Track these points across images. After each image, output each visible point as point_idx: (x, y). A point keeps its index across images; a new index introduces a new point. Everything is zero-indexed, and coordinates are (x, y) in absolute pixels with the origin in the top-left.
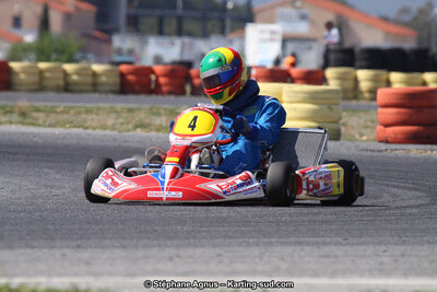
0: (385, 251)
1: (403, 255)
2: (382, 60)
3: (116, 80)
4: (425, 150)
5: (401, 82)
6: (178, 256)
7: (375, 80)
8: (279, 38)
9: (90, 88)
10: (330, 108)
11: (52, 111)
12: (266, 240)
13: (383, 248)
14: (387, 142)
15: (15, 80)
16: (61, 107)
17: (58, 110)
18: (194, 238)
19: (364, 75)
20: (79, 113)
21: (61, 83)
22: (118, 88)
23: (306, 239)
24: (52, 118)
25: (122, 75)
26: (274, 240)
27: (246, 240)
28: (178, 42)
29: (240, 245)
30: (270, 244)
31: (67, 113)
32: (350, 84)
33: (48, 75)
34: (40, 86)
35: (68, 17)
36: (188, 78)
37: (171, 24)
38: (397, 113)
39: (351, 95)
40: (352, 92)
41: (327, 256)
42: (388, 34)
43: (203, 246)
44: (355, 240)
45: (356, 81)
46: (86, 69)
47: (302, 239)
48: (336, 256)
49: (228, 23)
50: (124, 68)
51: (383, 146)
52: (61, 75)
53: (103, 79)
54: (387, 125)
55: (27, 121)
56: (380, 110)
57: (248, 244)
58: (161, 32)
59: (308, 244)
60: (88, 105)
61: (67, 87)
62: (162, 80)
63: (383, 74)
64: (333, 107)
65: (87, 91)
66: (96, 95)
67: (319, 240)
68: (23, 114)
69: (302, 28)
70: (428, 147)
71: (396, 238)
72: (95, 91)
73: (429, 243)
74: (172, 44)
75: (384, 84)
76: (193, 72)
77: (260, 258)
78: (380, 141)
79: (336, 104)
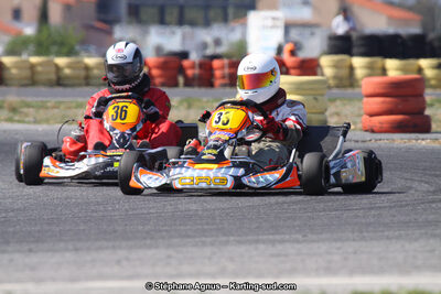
0: (339, 249)
1: (355, 253)
2: (379, 46)
4: (410, 140)
5: (397, 69)
6: (127, 259)
7: (370, 67)
8: (281, 24)
9: (83, 82)
10: (316, 99)
11: (43, 106)
12: (224, 239)
13: (339, 244)
14: (373, 131)
15: (6, 75)
16: (51, 101)
17: (49, 104)
18: (152, 238)
19: (358, 62)
20: (70, 108)
21: (53, 77)
23: (265, 237)
24: (42, 114)
26: (232, 238)
27: (204, 239)
28: (179, 31)
29: (196, 245)
30: (227, 243)
31: (58, 108)
32: (345, 72)
33: (39, 69)
34: (32, 80)
35: (68, 8)
36: (181, 70)
37: (172, 14)
38: (383, 102)
39: (346, 82)
40: (348, 80)
41: (278, 255)
42: (391, 19)
43: (157, 247)
44: (314, 237)
45: (351, 68)
46: (78, 63)
47: (261, 237)
48: (286, 256)
49: (231, 11)
51: (368, 136)
52: (53, 69)
53: (96, 72)
54: (371, 115)
55: (17, 118)
56: (365, 99)
57: (204, 244)
58: (162, 21)
59: (264, 242)
60: (80, 100)
61: (60, 81)
62: (155, 72)
63: (378, 60)
64: (319, 98)
65: (80, 85)
66: (88, 89)
67: (278, 237)
68: (14, 110)
69: (305, 14)
70: (413, 136)
71: (356, 234)
72: (88, 84)
73: (388, 238)
74: (173, 33)
75: (380, 71)
76: (186, 63)
77: (210, 258)
78: (366, 131)
79: (322, 95)
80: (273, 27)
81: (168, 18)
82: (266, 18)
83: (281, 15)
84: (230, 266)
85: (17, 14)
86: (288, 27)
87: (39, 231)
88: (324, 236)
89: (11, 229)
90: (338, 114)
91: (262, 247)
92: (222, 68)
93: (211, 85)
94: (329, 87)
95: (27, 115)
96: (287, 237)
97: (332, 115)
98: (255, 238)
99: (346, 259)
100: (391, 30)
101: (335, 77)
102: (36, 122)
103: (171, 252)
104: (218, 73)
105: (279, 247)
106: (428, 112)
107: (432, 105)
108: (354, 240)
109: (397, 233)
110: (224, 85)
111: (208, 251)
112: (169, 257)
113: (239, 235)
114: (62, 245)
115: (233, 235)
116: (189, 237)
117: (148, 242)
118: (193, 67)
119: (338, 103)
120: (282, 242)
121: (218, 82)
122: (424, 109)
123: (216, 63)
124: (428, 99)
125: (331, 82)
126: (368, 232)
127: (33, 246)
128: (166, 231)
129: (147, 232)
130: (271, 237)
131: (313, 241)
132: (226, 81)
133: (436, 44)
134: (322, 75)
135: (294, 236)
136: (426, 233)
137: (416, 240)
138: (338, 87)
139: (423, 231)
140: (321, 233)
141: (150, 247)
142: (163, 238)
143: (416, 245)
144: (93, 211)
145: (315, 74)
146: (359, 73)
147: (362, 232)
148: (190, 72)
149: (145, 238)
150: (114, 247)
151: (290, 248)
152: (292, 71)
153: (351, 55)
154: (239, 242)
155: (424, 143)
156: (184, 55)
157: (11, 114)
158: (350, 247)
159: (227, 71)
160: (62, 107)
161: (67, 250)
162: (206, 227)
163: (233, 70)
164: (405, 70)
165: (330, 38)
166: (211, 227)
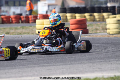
0: (65, 67)
1: (70, 68)
2: (74, 10)
3: (1, 20)
5: (79, 16)
6: (8, 72)
7: (72, 16)
8: (47, 5)
12: (34, 65)
13: (65, 66)
18: (14, 66)
19: (68, 15)
22: (1, 22)
23: (45, 64)
26: (36, 65)
27: (28, 66)
28: (19, 8)
29: (26, 68)
30: (35, 67)
36: (20, 19)
37: (17, 3)
40: (65, 20)
41: (49, 70)
42: (77, 3)
43: (16, 69)
44: (58, 64)
45: (66, 17)
48: (51, 70)
49: (33, 2)
50: (3, 17)
57: (29, 67)
58: (14, 5)
59: (45, 66)
62: (13, 19)
63: (74, 14)
67: (48, 64)
69: (53, 2)
70: (84, 35)
73: (78, 63)
74: (18, 8)
75: (74, 17)
76: (22, 17)
77: (30, 71)
80: (45, 6)
82: (43, 4)
83: (47, 2)
84: (36, 73)
86: (49, 6)
91: (44, 67)
92: (31, 18)
93: (29, 22)
96: (51, 64)
98: (43, 65)
99: (67, 70)
100: (77, 6)
103: (20, 70)
104: (30, 19)
105: (49, 67)
106: (88, 28)
107: (88, 26)
108: (69, 64)
109: (81, 62)
110: (32, 23)
111: (30, 69)
112: (19, 71)
113: (38, 64)
116: (25, 65)
117: (13, 67)
118: (24, 18)
120: (50, 66)
121: (30, 22)
122: (86, 27)
123: (30, 16)
124: (87, 24)
126: (73, 62)
128: (18, 64)
129: (13, 65)
130: (47, 64)
131: (58, 65)
132: (33, 21)
133: (89, 9)
135: (53, 64)
136: (88, 62)
137: (86, 64)
139: (88, 61)
140: (60, 63)
141: (14, 69)
142: (17, 66)
143: (86, 65)
146: (69, 18)
147: (71, 62)
148: (23, 19)
149: (12, 66)
150: (4, 69)
151: (52, 68)
153: (66, 13)
154: (38, 66)
155: (87, 37)
156: (21, 14)
158: (68, 66)
159: (33, 18)
163: (35, 18)
164: (81, 17)
165: (61, 9)
166: (30, 62)
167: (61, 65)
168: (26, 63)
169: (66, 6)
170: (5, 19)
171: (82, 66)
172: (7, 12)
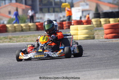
1: (104, 73)
2: (108, 15)
3: (35, 27)
4: (117, 40)
5: (113, 21)
7: (105, 21)
8: (81, 11)
9: (29, 30)
10: (91, 31)
11: (18, 37)
12: (69, 71)
13: (100, 71)
14: (107, 39)
15: (8, 29)
17: (20, 37)
18: (50, 72)
19: (102, 20)
20: (26, 37)
21: (21, 29)
22: (36, 29)
23: (80, 70)
24: (18, 39)
25: (37, 26)
26: (71, 71)
27: (64, 71)
31: (22, 37)
32: (99, 23)
33: (17, 27)
34: (15, 30)
35: (23, 10)
39: (99, 26)
40: (100, 25)
44: (93, 69)
45: (100, 22)
46: (27, 25)
48: (86, 75)
50: (37, 24)
51: (106, 40)
52: (20, 27)
53: (32, 27)
54: (107, 34)
55: (11, 41)
56: (105, 30)
57: (64, 73)
59: (80, 71)
60: (28, 35)
61: (22, 30)
63: (107, 19)
64: (92, 30)
65: (28, 31)
66: (30, 32)
67: (83, 70)
68: (10, 39)
69: (87, 8)
72: (30, 31)
73: (113, 68)
74: (52, 15)
75: (108, 22)
78: (105, 39)
79: (93, 30)
80: (79, 12)
81: (50, 11)
82: (77, 9)
83: (81, 8)
85: (10, 13)
86: (83, 11)
87: (19, 72)
88: (96, 69)
89: (12, 72)
90: (97, 34)
91: (79, 73)
92: (66, 24)
93: (63, 29)
94: (95, 27)
95: (14, 40)
96: (86, 70)
97: (96, 35)
98: (78, 70)
99: (102, 75)
100: (111, 11)
101: (96, 25)
102: (17, 42)
104: (65, 25)
105: (84, 72)
108: (104, 69)
109: (115, 67)
110: (67, 29)
113: (73, 70)
114: (26, 76)
115: (71, 70)
116: (59, 71)
117: (49, 73)
119: (97, 31)
121: (65, 28)
123: (64, 23)
125: (95, 26)
126: (108, 67)
127: (18, 76)
128: (53, 70)
129: (48, 71)
130: (82, 70)
131: (93, 70)
132: (67, 27)
134: (93, 24)
135: (88, 69)
138: (97, 27)
140: (95, 68)
142: (53, 72)
144: (33, 65)
145: (91, 24)
146: (103, 23)
147: (106, 67)
149: (48, 72)
152: (84, 24)
153: (100, 18)
154: (73, 72)
157: (10, 40)
158: (103, 71)
159: (67, 25)
160: (23, 37)
161: (27, 77)
162: (64, 68)
163: (69, 24)
164: (115, 21)
165: (94, 14)
166: (65, 68)
167: (96, 70)
168: (61, 69)
169: (100, 11)
170: (39, 26)
171: (117, 70)
172: (41, 18)
